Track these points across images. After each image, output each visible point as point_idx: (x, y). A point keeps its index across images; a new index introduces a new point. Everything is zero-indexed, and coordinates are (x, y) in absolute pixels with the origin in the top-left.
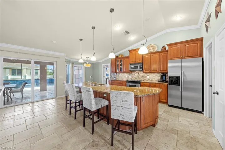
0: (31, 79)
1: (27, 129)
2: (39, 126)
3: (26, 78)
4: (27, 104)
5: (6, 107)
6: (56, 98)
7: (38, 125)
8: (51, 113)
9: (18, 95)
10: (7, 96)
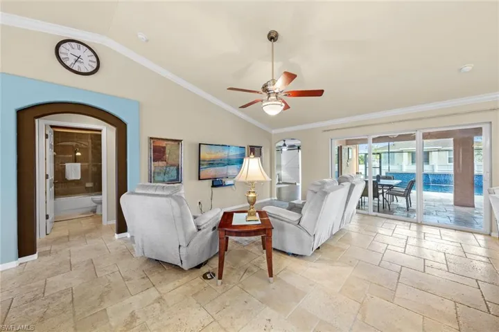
0: (415, 172)
1: (379, 266)
2: (400, 274)
3: (433, 170)
4: (407, 223)
5: (376, 216)
6: (490, 235)
7: (399, 271)
8: (444, 267)
9: (402, 202)
10: (384, 198)
